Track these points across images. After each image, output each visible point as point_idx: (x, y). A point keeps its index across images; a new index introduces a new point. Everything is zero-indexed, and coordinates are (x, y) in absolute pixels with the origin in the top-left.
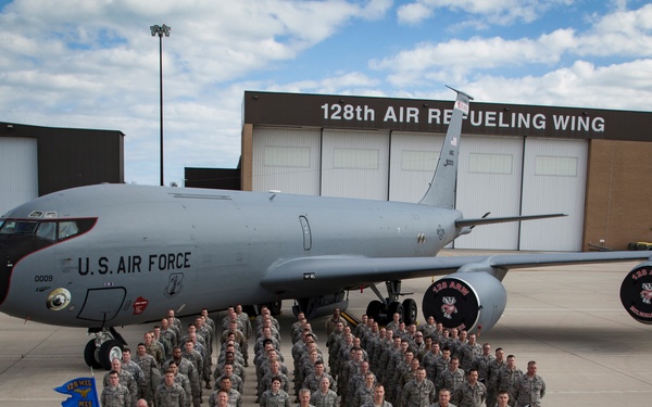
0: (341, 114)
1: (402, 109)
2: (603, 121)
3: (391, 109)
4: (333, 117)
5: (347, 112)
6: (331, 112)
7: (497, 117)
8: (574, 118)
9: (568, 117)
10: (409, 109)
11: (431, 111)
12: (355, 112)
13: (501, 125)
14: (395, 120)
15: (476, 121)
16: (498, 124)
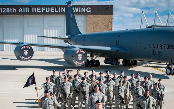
0: (6, 11)
1: (24, 8)
2: (90, 9)
3: (21, 8)
4: (3, 12)
5: (7, 10)
6: (3, 10)
7: (54, 9)
8: (80, 8)
9: (78, 8)
10: (26, 8)
11: (33, 8)
12: (10, 10)
13: (56, 11)
14: (22, 12)
15: (48, 11)
16: (55, 11)
